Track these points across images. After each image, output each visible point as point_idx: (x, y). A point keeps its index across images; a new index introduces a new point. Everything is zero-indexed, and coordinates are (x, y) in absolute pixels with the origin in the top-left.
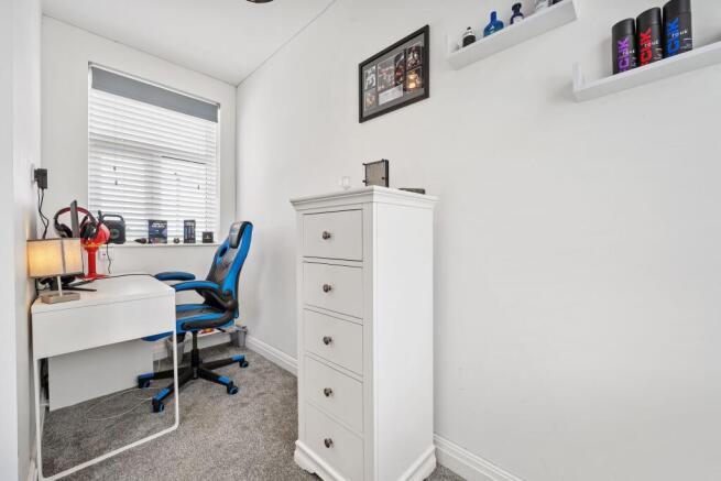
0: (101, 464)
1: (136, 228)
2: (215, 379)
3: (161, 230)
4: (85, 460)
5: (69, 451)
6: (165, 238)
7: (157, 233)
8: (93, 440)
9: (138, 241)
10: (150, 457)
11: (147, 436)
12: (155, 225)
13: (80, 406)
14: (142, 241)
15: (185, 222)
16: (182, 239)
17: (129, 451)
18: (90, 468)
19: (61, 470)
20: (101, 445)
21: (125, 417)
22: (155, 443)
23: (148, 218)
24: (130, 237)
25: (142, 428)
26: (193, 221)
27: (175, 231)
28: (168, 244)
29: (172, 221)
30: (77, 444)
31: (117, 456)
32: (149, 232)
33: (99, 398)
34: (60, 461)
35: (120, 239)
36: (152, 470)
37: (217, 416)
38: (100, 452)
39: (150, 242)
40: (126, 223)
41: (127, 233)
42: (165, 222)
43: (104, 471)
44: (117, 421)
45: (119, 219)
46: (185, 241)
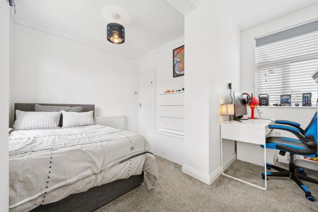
0: (235, 180)
1: (274, 99)
2: (300, 184)
3: (287, 99)
4: (233, 176)
5: (232, 171)
6: (290, 103)
7: (285, 101)
8: (239, 173)
9: (274, 105)
10: (248, 189)
11: (253, 183)
12: (284, 97)
13: (245, 162)
14: (277, 105)
15: (303, 94)
16: (301, 104)
17: (245, 183)
18: (233, 179)
19: (227, 174)
20: (240, 176)
21: (253, 173)
22: (254, 188)
23: (281, 94)
24: (271, 103)
25: (254, 180)
26: (310, 94)
27: (297, 99)
28: (292, 106)
29: (294, 94)
30: (235, 171)
31: (240, 182)
32: (281, 100)
33: (251, 163)
34: (229, 172)
35: (267, 104)
36: (245, 194)
37: (288, 201)
38: (238, 177)
39: (280, 105)
40: (270, 97)
41: (270, 102)
42: (290, 95)
43: (235, 183)
44: (249, 173)
45: (266, 96)
46: (303, 105)
